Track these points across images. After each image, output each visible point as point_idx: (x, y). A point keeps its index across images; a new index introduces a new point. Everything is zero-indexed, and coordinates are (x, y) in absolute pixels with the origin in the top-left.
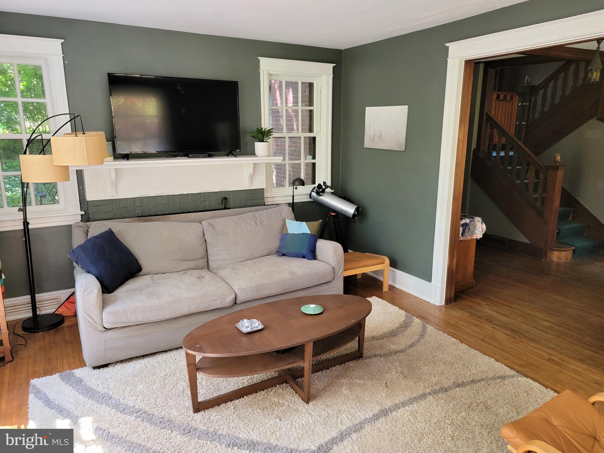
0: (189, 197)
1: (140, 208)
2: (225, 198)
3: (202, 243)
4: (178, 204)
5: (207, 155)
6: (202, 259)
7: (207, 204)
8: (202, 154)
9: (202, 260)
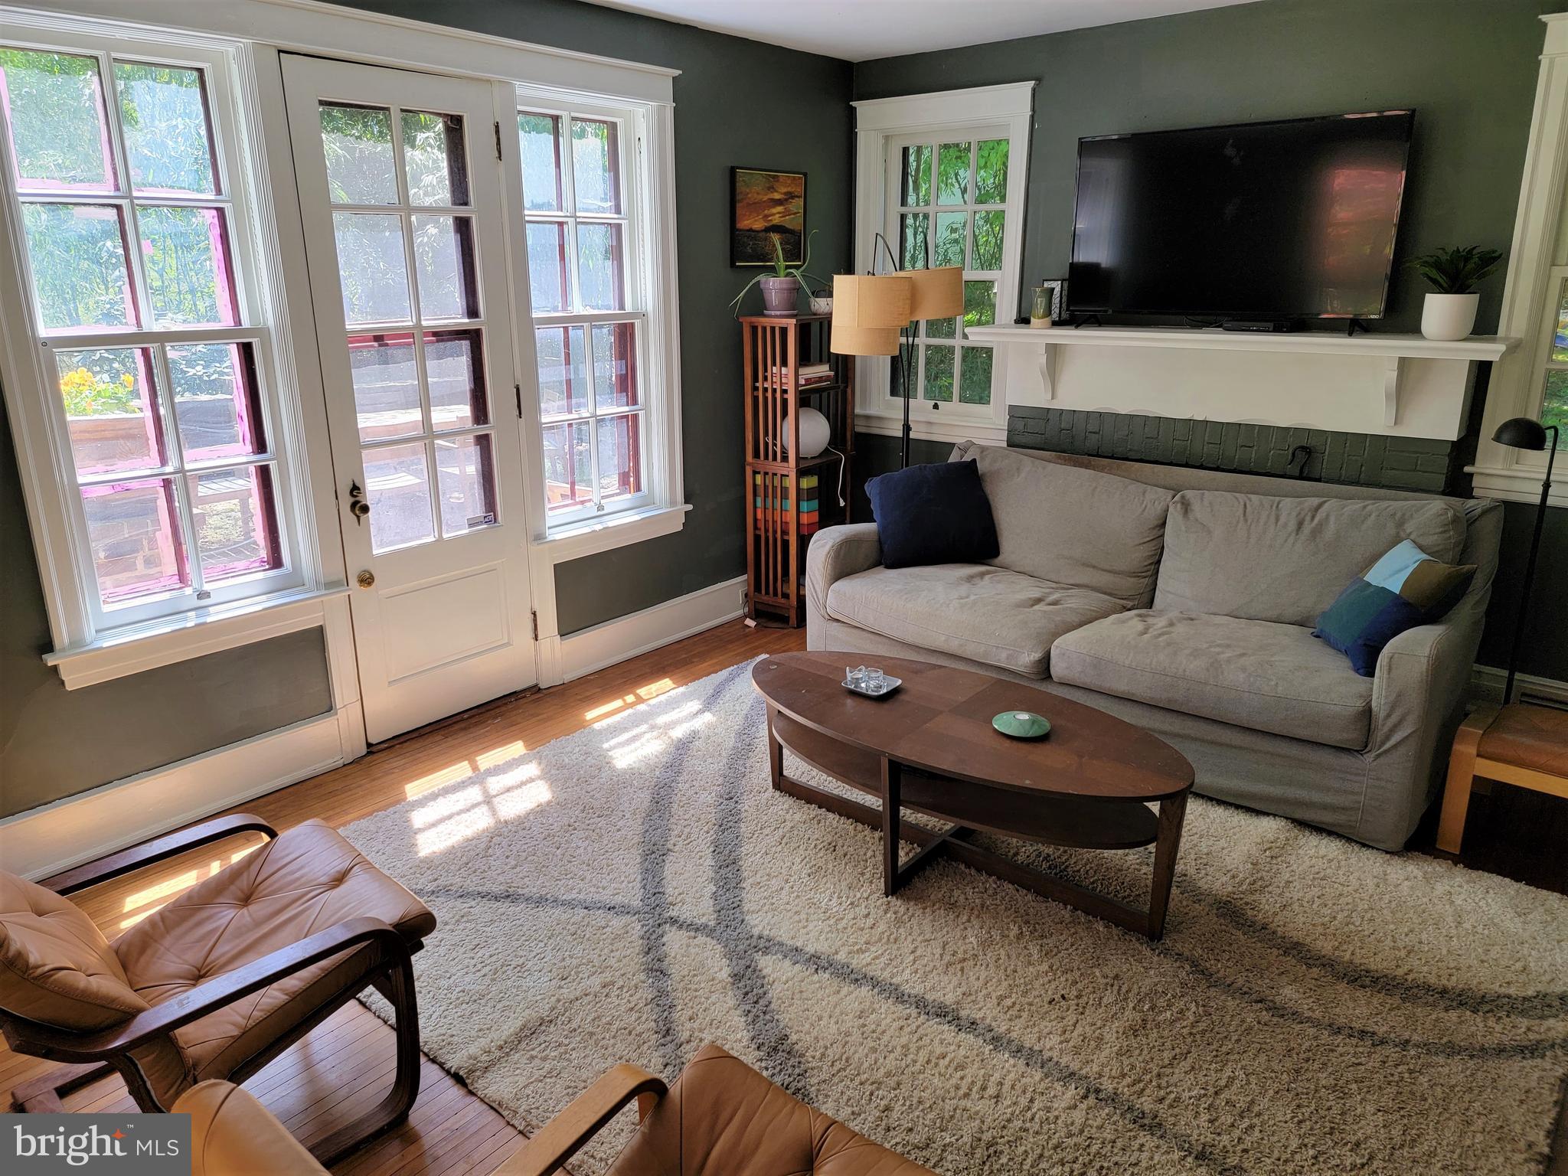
0: (1208, 430)
1: (1097, 436)
2: (1307, 451)
3: (1148, 539)
4: (1178, 442)
5: (1272, 324)
6: (1135, 577)
7: (1253, 456)
8: (1259, 324)
9: (1133, 579)
